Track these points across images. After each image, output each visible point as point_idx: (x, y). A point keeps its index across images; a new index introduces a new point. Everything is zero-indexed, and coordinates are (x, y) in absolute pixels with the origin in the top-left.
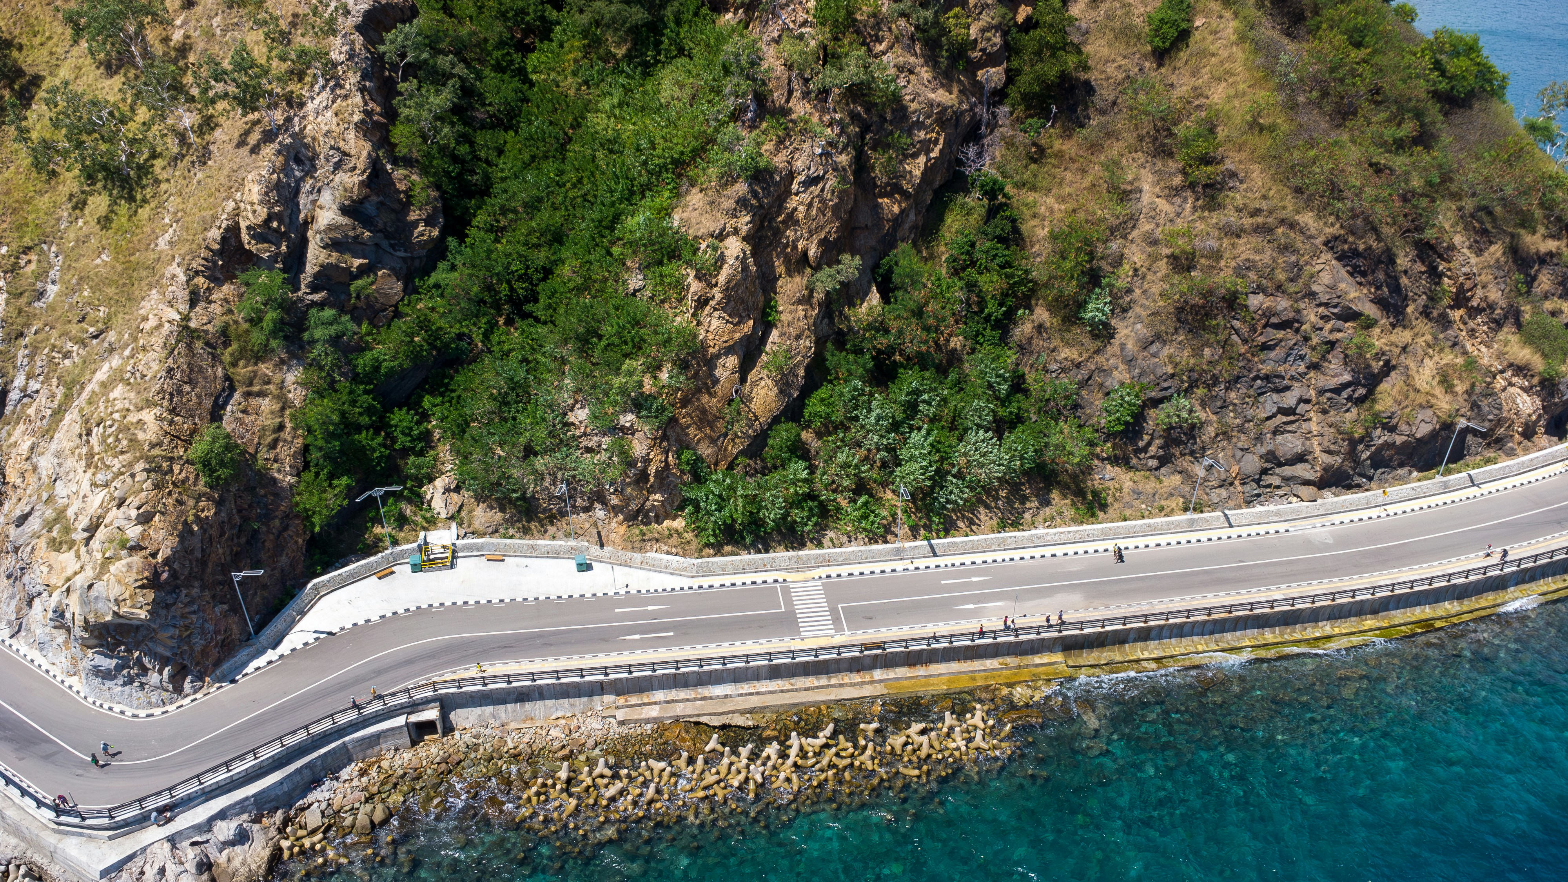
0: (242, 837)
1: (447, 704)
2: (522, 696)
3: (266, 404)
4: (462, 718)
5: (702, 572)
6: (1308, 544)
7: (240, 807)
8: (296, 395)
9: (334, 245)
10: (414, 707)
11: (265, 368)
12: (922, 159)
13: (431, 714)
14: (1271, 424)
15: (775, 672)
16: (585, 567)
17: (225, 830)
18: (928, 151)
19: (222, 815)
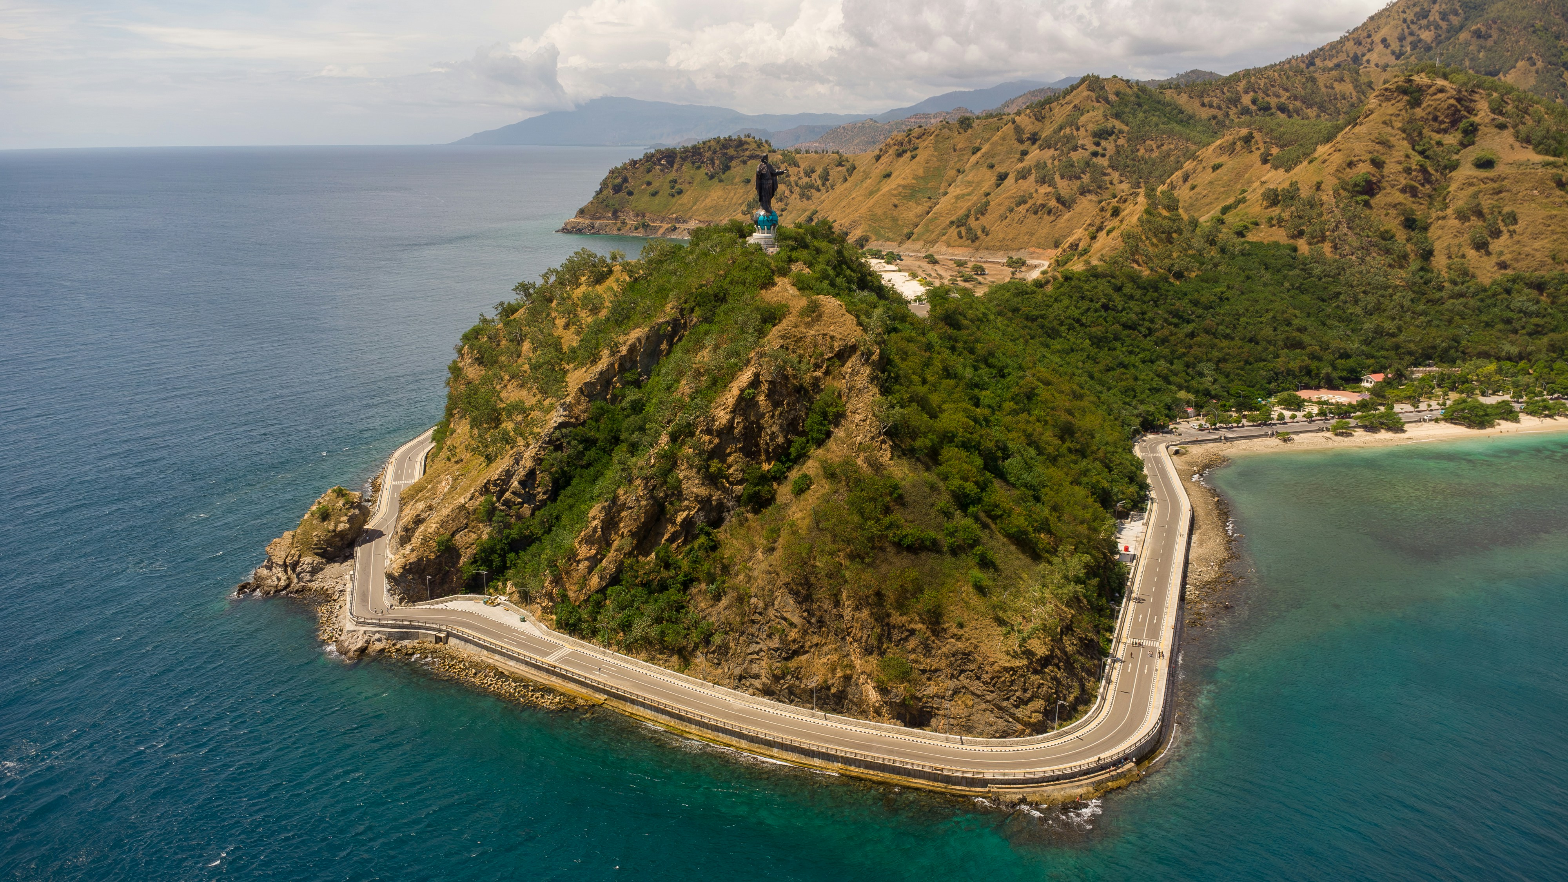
0: (379, 640)
1: (449, 635)
2: (467, 641)
3: (474, 536)
4: (452, 641)
5: (549, 634)
6: (728, 706)
7: (384, 633)
8: (485, 536)
9: (514, 493)
10: (440, 631)
11: (481, 525)
12: (686, 513)
13: (442, 635)
14: (750, 657)
15: (527, 664)
16: (523, 620)
17: (377, 636)
18: (690, 510)
19: (378, 632)
